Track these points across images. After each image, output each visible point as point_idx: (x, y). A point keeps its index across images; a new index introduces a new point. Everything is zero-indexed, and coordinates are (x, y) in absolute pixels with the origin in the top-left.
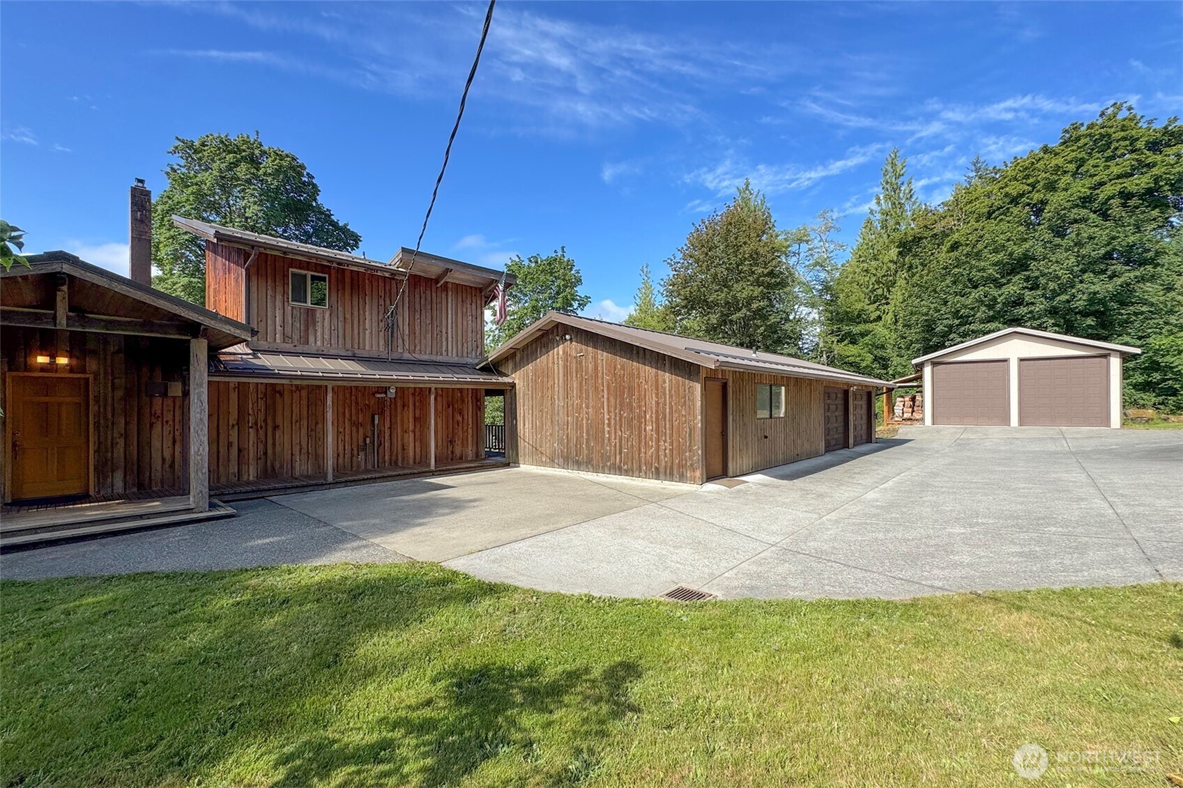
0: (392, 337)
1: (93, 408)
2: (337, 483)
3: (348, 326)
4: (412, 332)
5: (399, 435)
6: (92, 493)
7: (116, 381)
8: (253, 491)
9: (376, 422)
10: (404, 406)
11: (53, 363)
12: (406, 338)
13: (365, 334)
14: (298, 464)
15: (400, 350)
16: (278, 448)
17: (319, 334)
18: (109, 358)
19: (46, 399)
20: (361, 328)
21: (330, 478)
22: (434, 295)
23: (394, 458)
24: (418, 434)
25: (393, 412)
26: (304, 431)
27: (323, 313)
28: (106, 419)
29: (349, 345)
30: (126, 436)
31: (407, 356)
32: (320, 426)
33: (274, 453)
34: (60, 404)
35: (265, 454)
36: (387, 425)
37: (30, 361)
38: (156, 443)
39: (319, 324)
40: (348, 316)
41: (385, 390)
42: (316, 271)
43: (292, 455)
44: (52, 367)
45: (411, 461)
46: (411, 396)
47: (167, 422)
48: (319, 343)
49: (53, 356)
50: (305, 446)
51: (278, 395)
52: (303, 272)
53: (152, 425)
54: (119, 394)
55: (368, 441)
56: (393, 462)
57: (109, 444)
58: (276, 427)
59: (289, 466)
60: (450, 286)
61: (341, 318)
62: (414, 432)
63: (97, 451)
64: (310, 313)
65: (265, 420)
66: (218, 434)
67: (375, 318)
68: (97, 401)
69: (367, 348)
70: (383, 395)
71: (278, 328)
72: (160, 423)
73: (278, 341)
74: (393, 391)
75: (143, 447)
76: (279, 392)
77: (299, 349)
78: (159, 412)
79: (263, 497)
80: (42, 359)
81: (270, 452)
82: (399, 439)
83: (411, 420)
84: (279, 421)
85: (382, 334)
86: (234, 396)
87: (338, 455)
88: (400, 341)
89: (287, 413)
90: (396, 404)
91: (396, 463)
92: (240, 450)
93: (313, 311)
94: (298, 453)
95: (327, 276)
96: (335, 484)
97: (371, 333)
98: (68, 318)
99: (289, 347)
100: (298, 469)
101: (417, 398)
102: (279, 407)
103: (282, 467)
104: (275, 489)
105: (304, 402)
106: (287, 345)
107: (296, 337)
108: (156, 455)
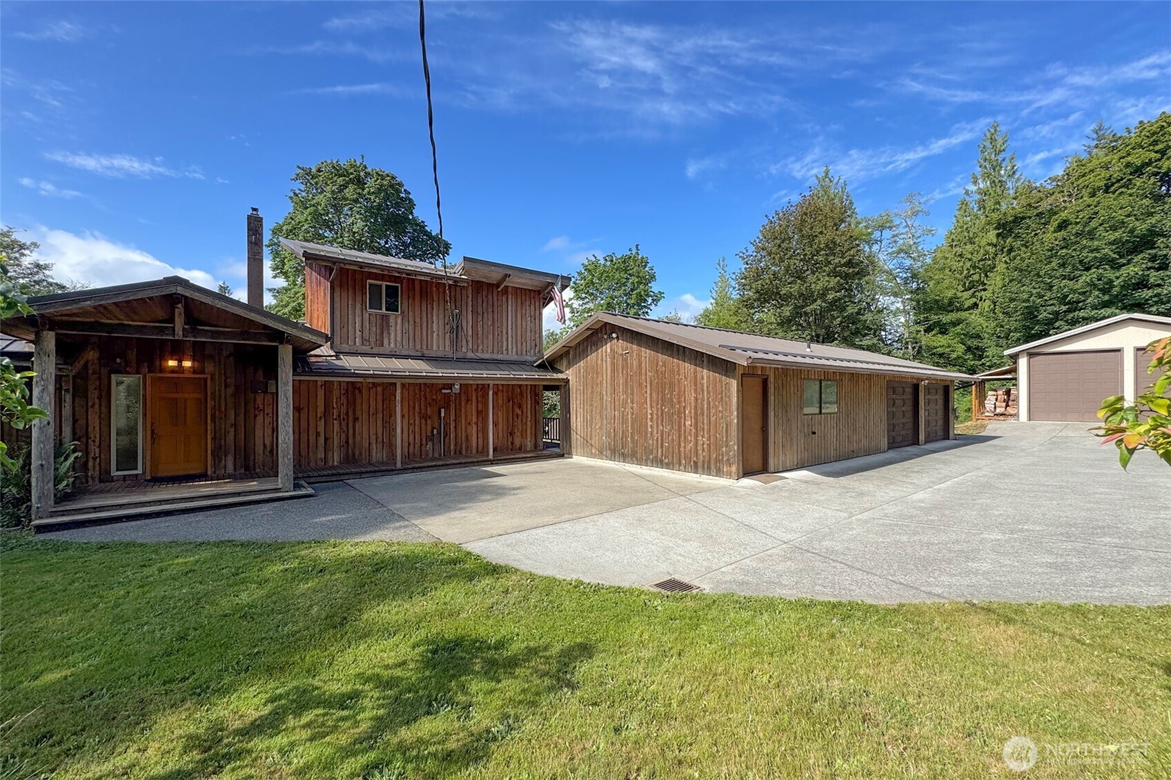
0: (457, 337)
1: (210, 403)
2: (405, 469)
3: (418, 329)
4: (475, 334)
5: (463, 427)
6: (209, 473)
7: (228, 380)
8: (333, 475)
9: (443, 415)
10: (468, 401)
11: (180, 366)
12: (470, 339)
13: (432, 336)
14: (374, 451)
15: (464, 350)
16: (358, 438)
17: (392, 337)
18: (223, 361)
19: (176, 395)
20: (429, 331)
21: (399, 465)
22: (495, 298)
23: (458, 448)
24: (480, 425)
25: (458, 407)
26: (380, 423)
27: (395, 319)
28: (220, 411)
29: (418, 347)
30: (235, 425)
31: (470, 355)
32: (393, 418)
33: (354, 443)
34: (186, 399)
35: (347, 442)
36: (452, 418)
37: (163, 363)
38: (259, 433)
39: (392, 329)
40: (418, 320)
41: (450, 386)
42: (389, 282)
43: (370, 444)
44: (180, 369)
45: (474, 451)
46: (474, 392)
47: (267, 414)
48: (392, 345)
49: (180, 361)
50: (380, 436)
51: (357, 391)
52: (379, 283)
53: (255, 416)
54: (230, 391)
55: (435, 431)
56: (457, 451)
57: (223, 432)
58: (356, 419)
59: (367, 453)
60: (510, 290)
61: (412, 323)
62: (477, 424)
63: (214, 439)
64: (385, 318)
65: (347, 414)
66: (309, 424)
67: (441, 322)
68: (213, 398)
69: (435, 348)
70: (449, 391)
71: (358, 333)
72: (262, 415)
73: (357, 344)
74: (457, 387)
75: (249, 434)
76: (359, 389)
77: (375, 351)
78: (261, 406)
79: (342, 480)
80: (172, 363)
81: (351, 441)
82: (463, 430)
83: (474, 413)
84: (358, 413)
85: (448, 336)
86: (321, 394)
87: (409, 444)
88: (464, 341)
89: (365, 407)
90: (460, 399)
91: (460, 452)
92: (326, 439)
93: (387, 316)
94: (374, 441)
95: (399, 285)
97: (438, 335)
98: (184, 329)
99: (366, 349)
100: (374, 455)
101: (480, 394)
102: (358, 401)
103: (361, 454)
104: (352, 473)
105: (380, 397)
106: (364, 347)
107: (373, 340)
108: (259, 442)
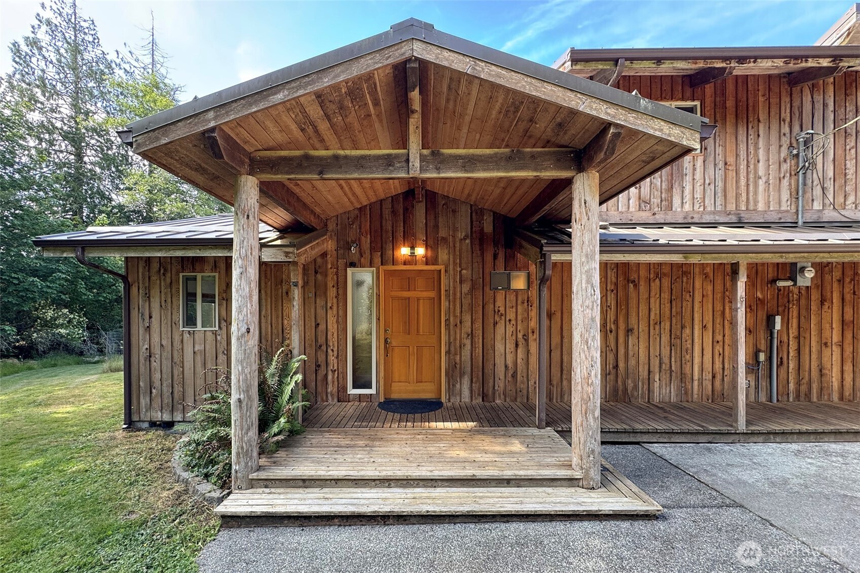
0: (805, 184)
1: (444, 304)
2: (753, 433)
3: (731, 174)
4: (840, 173)
5: (814, 349)
6: (443, 402)
7: (464, 272)
8: (625, 432)
9: (778, 326)
10: (822, 302)
11: (413, 254)
12: (829, 185)
13: (756, 186)
14: (657, 385)
15: (817, 206)
16: (632, 362)
17: (688, 188)
18: (458, 245)
19: (406, 294)
20: (751, 176)
21: (742, 425)
23: (803, 388)
24: (848, 350)
25: (803, 312)
26: (665, 338)
27: (692, 162)
28: (455, 316)
29: (731, 207)
30: (471, 335)
31: (830, 215)
32: (687, 331)
33: (627, 368)
34: (418, 299)
35: (616, 367)
36: (793, 332)
37: (396, 253)
38: (499, 347)
39: (688, 178)
40: (731, 160)
41: (792, 271)
42: (683, 99)
43: (649, 372)
44: (413, 258)
45: (835, 397)
46: (835, 285)
47: (510, 320)
48: (687, 207)
49: (413, 248)
50: (666, 360)
51: (631, 285)
53: (495, 324)
54: (466, 288)
55: (762, 357)
56: (802, 395)
57: (458, 345)
58: (629, 331)
59: (646, 387)
61: (721, 165)
62: (841, 346)
63: (448, 352)
65: (616, 322)
66: (562, 337)
67: (773, 158)
68: (447, 296)
69: (761, 206)
70: (790, 283)
72: (503, 322)
73: (633, 209)
74: (810, 274)
75: (487, 350)
76: (633, 282)
77: (660, 218)
78: (502, 310)
79: (638, 443)
80: (405, 251)
81: (621, 365)
82: (814, 356)
83: (836, 325)
84: (633, 321)
85: (785, 182)
87: (714, 377)
88: (818, 191)
89: (643, 308)
90: (809, 299)
91: (808, 396)
94: (657, 370)
95: (698, 104)
96: (749, 436)
97: (767, 182)
99: (646, 216)
100: (656, 391)
101: (848, 288)
102: (633, 303)
103: (636, 387)
104: (656, 432)
105: (666, 296)
106: (644, 214)
107: (656, 201)
108: (499, 362)
